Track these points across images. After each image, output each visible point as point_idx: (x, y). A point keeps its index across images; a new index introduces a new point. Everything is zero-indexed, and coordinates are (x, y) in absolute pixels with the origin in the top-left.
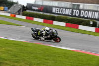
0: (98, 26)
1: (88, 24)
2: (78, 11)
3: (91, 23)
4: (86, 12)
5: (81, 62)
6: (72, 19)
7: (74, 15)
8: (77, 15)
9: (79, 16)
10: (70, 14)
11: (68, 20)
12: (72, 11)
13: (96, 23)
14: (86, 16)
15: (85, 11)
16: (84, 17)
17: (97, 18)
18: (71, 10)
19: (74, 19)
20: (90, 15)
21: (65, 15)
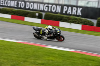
0: (43, 17)
1: (33, 16)
2: (23, 3)
3: (37, 15)
4: (32, 3)
5: (27, 54)
6: (17, 11)
7: (19, 7)
8: (22, 7)
9: (25, 8)
10: (16, 6)
11: (13, 12)
12: (18, 3)
13: (42, 14)
14: (31, 8)
15: (30, 2)
16: (29, 9)
17: (42, 10)
18: (16, 2)
19: (19, 11)
20: (35, 7)
21: (10, 7)
